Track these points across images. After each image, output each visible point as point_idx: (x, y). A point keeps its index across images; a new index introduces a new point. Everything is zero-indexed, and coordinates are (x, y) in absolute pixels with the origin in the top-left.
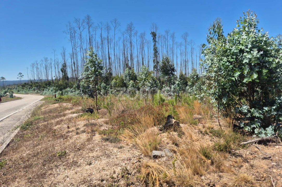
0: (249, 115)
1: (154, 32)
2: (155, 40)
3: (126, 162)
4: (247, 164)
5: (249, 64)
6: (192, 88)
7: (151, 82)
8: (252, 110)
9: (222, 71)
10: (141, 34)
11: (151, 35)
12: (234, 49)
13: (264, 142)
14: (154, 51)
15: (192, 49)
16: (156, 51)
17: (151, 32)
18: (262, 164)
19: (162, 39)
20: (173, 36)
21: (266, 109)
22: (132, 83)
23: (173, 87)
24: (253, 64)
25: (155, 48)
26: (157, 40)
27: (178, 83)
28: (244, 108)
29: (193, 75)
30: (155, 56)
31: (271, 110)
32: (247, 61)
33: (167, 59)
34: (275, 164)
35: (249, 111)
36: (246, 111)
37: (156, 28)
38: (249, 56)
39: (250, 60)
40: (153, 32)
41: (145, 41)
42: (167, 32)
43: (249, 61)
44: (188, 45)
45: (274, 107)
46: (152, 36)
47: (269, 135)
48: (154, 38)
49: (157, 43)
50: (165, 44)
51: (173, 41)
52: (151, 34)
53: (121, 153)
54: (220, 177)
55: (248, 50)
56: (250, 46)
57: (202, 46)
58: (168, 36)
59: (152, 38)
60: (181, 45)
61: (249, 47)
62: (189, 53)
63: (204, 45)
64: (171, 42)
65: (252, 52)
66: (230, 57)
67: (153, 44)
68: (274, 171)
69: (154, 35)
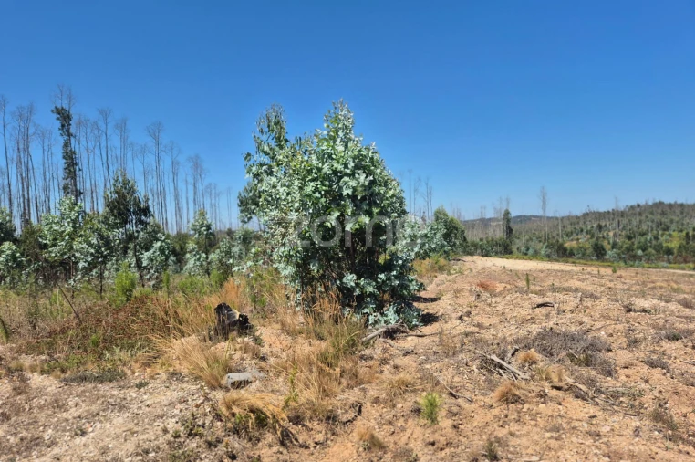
0: (357, 292)
1: (63, 109)
2: (68, 131)
3: (179, 406)
4: (388, 367)
5: (353, 198)
6: (198, 256)
7: (94, 241)
8: (362, 282)
9: (308, 209)
10: (18, 108)
11: (55, 116)
12: (326, 169)
13: (391, 334)
14: (65, 161)
15: (174, 164)
16: (72, 162)
17: (53, 108)
18: (407, 362)
19: (89, 130)
20: (122, 127)
21: (382, 276)
22: (9, 249)
23: (146, 257)
24: (359, 198)
25: (67, 153)
26: (72, 130)
27: (161, 246)
28: (349, 278)
29: (197, 223)
30: (69, 173)
31: (389, 279)
32: (350, 192)
33: (125, 183)
34: (424, 357)
35: (357, 285)
36: (353, 284)
37: (70, 98)
38: (353, 183)
39: (354, 189)
40: (59, 106)
41: (31, 131)
42: (105, 114)
43: (353, 192)
44: (163, 154)
45: (394, 273)
46: (58, 119)
47: (393, 322)
48: (63, 126)
49: (72, 139)
50: (98, 144)
51: (124, 140)
52: (52, 111)
53: (151, 394)
54: (364, 390)
55: (348, 171)
56: (351, 165)
57: (246, 158)
58: (109, 126)
59: (58, 124)
60: (144, 150)
61: (350, 167)
62: (166, 173)
63: (249, 155)
64: (115, 141)
65: (357, 176)
66: (319, 182)
67: (61, 140)
68: (428, 366)
69: (64, 117)
